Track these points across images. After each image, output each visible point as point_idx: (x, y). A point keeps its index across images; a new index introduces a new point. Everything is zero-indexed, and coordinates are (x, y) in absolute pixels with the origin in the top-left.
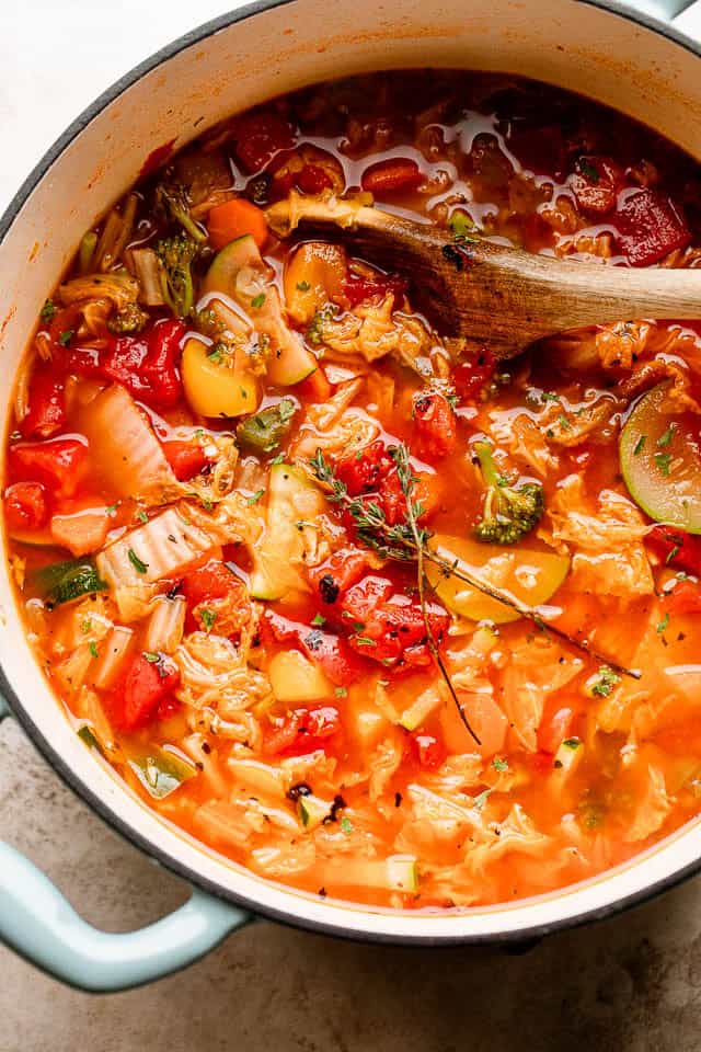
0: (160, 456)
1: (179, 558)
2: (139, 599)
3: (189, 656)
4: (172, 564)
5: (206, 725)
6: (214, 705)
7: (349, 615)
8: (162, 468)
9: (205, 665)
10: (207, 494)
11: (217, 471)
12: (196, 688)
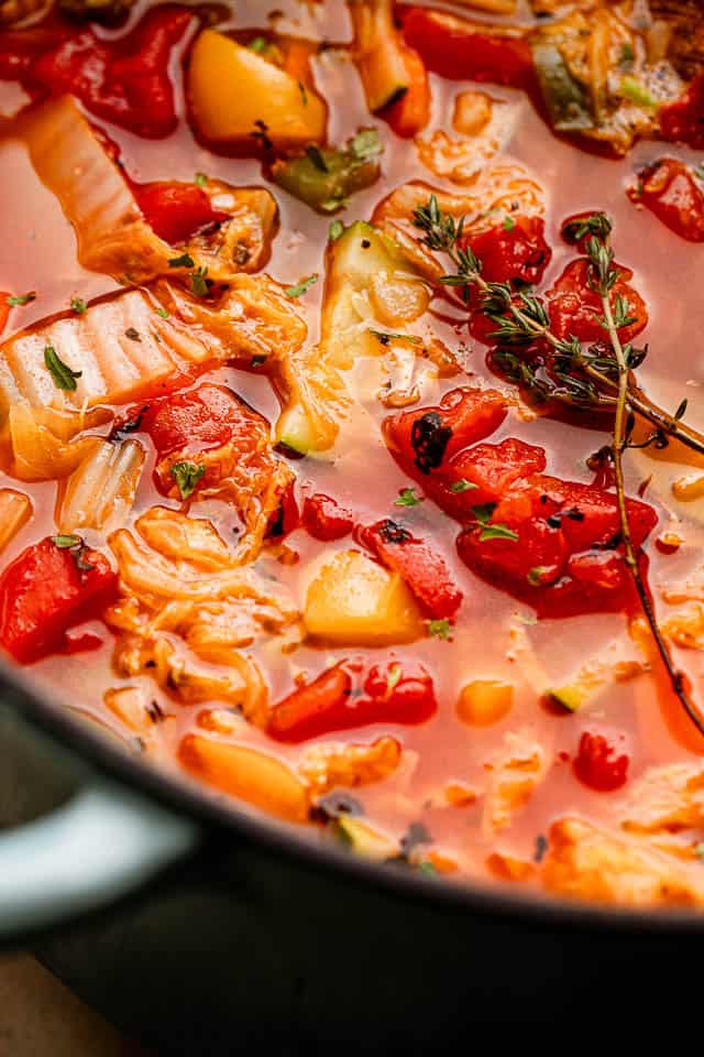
0: (127, 202)
1: (142, 369)
2: (54, 433)
3: (140, 541)
4: (127, 378)
5: (161, 667)
6: (183, 630)
7: (468, 485)
8: (129, 219)
9: (173, 558)
10: (210, 263)
11: (231, 231)
12: (148, 600)
